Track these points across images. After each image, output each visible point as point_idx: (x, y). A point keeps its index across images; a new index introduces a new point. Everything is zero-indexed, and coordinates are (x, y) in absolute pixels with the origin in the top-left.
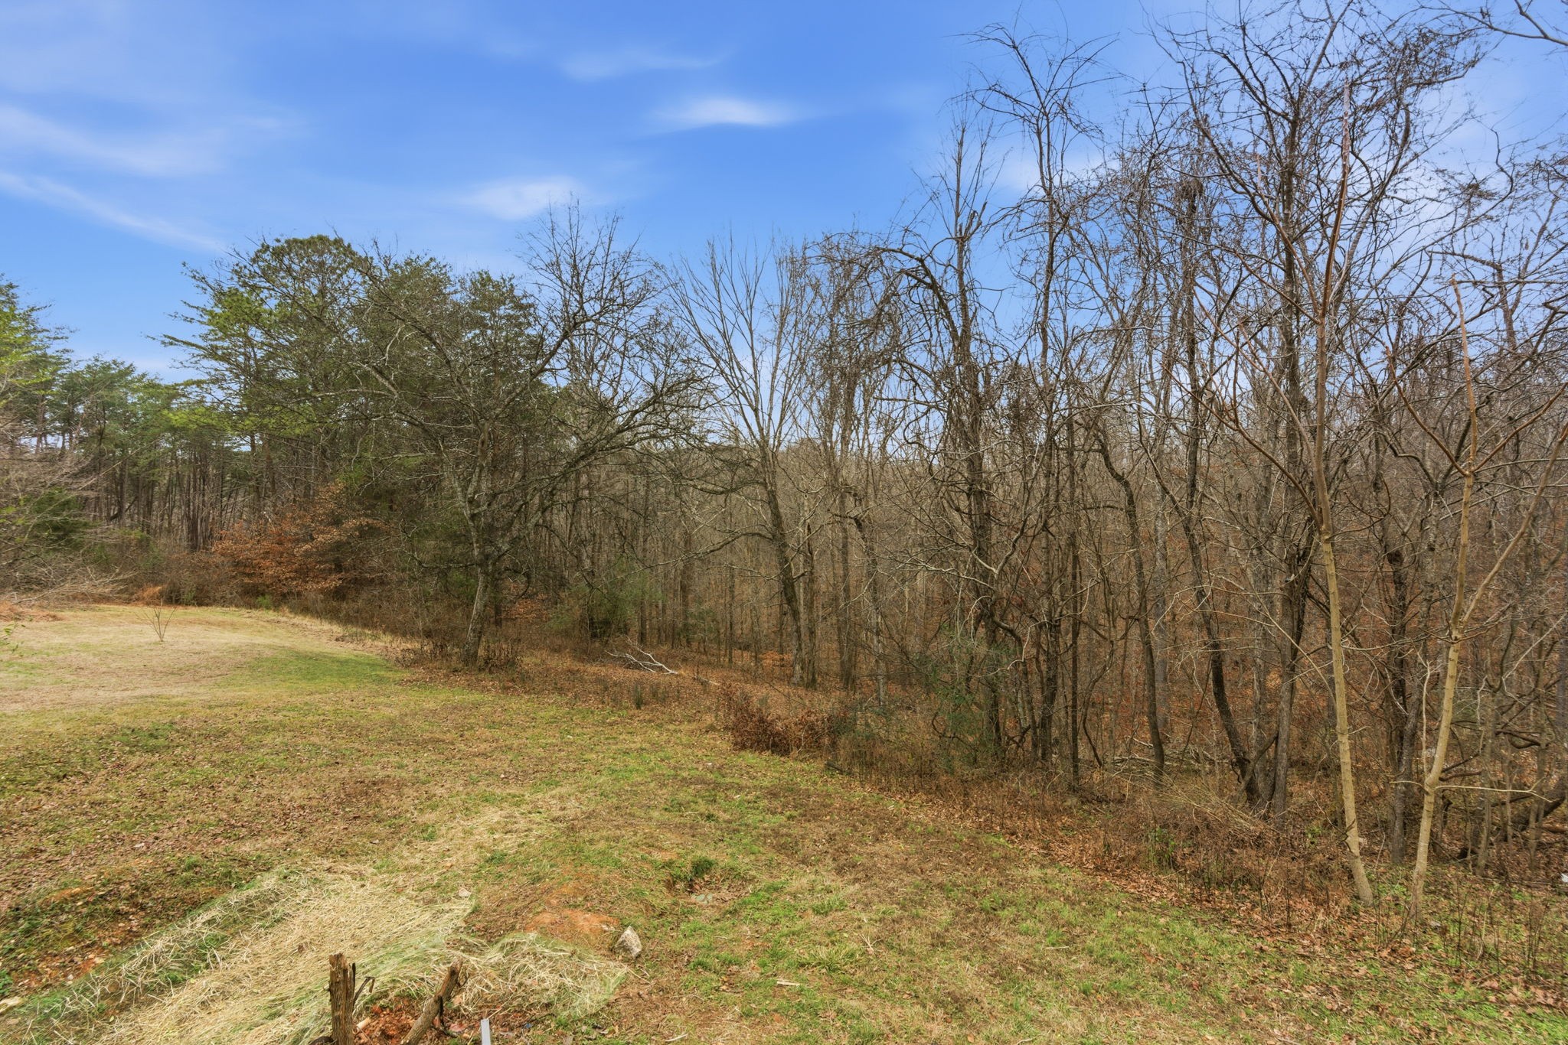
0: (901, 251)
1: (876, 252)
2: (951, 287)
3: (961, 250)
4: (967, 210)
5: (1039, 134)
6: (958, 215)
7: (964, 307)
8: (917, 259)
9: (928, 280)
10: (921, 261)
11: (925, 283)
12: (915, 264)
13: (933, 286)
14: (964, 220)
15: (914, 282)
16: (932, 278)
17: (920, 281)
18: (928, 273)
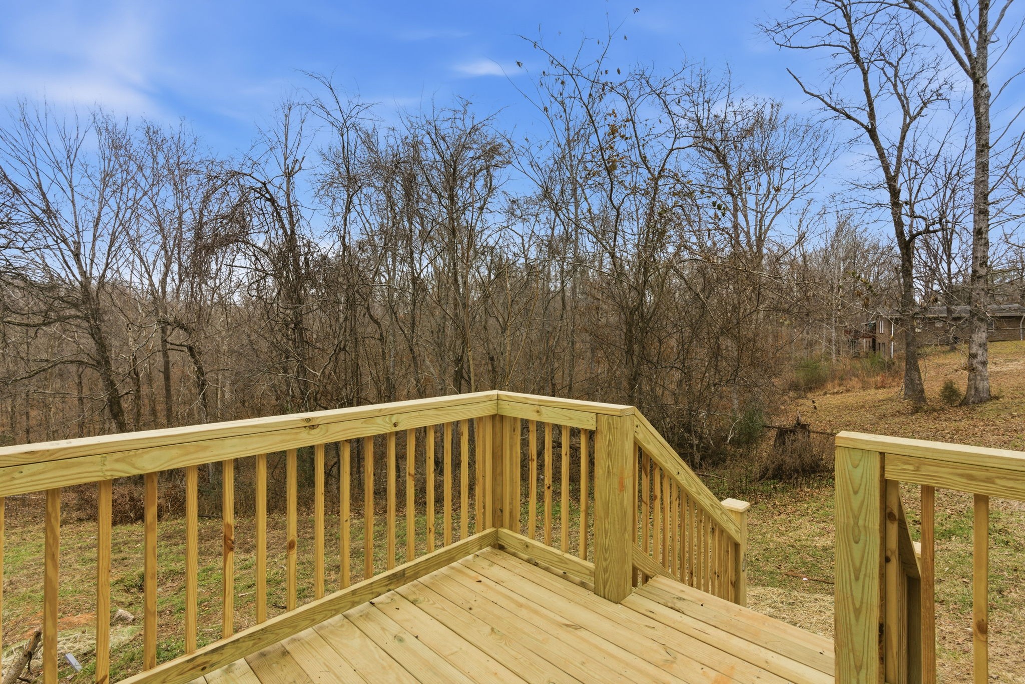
0: (250, 175)
1: (234, 174)
2: (282, 202)
3: (288, 181)
4: (292, 157)
5: (342, 135)
6: (286, 159)
7: (291, 216)
8: (262, 183)
9: (267, 196)
10: (264, 184)
11: (265, 197)
12: (259, 185)
13: (272, 200)
14: (290, 162)
15: (258, 195)
16: (270, 195)
17: (262, 195)
18: (268, 192)
